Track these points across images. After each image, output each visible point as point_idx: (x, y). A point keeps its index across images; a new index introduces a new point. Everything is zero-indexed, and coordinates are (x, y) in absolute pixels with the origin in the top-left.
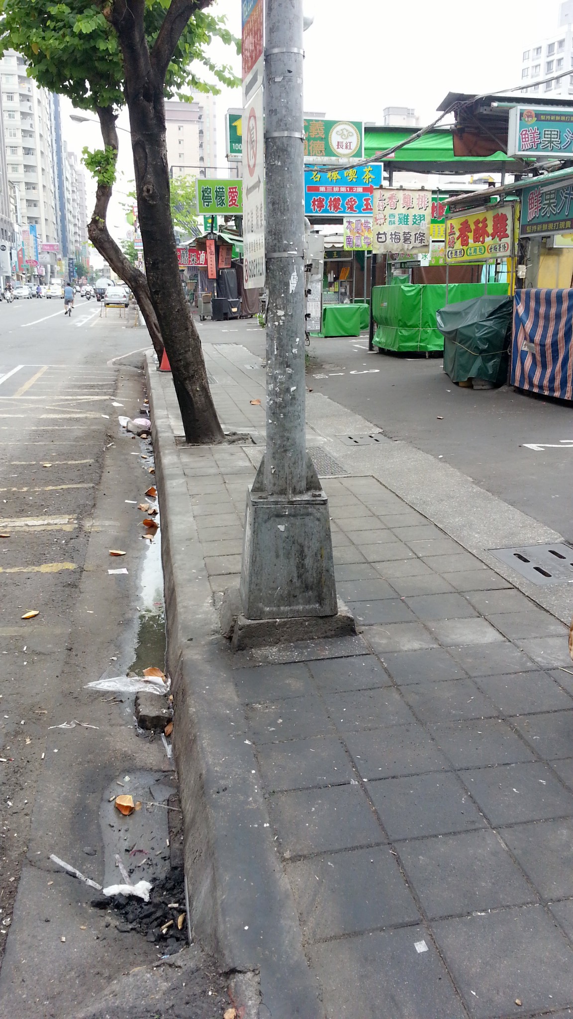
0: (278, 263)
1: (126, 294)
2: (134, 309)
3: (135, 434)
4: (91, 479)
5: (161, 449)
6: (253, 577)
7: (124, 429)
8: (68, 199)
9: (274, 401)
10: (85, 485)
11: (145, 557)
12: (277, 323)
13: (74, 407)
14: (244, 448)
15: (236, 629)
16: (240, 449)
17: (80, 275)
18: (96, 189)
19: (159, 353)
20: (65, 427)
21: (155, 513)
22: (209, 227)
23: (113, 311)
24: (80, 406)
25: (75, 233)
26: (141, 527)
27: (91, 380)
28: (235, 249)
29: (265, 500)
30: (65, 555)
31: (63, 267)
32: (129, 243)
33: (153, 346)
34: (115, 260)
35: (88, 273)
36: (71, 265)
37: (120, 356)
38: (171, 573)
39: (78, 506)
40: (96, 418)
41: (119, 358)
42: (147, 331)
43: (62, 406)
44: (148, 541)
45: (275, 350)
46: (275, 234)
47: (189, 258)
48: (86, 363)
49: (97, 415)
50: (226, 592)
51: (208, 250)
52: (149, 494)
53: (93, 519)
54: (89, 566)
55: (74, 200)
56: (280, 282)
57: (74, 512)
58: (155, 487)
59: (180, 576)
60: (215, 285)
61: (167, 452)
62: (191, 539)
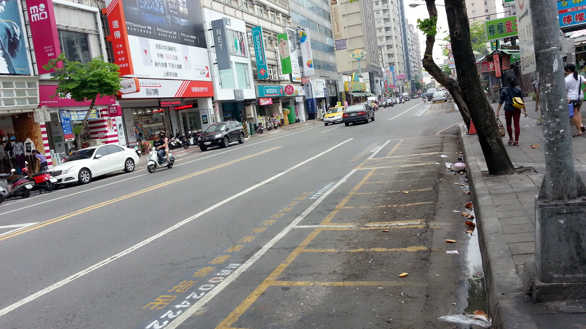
0: (544, 56)
1: (445, 94)
2: (450, 102)
3: (455, 172)
4: (432, 199)
5: (473, 179)
6: (543, 254)
7: (449, 170)
8: (410, 50)
9: (549, 140)
10: (429, 203)
11: (468, 244)
12: (546, 92)
13: (419, 160)
14: (529, 176)
15: (534, 288)
16: (526, 177)
17: (418, 89)
18: (426, 40)
19: (468, 124)
20: (415, 171)
21: (472, 218)
22: (494, 47)
23: (437, 106)
24: (423, 159)
25: (415, 67)
26: (464, 226)
27: (427, 144)
28: (512, 57)
29: (548, 204)
30: (420, 242)
31: (408, 86)
32: (445, 66)
33: (463, 121)
34: (438, 76)
35: (422, 87)
36: (413, 84)
37: (443, 129)
38: (487, 253)
39: (425, 215)
40: (432, 165)
41: (443, 130)
42: (459, 113)
43: (413, 160)
44: (469, 235)
45: (547, 108)
46: (540, 39)
47: (483, 67)
48: (424, 135)
49: (433, 163)
50: (525, 265)
51: (495, 61)
52: (468, 207)
53: (434, 221)
54: (435, 248)
55: (413, 49)
56: (546, 67)
57: (423, 218)
58: (471, 202)
59: (493, 255)
60: (501, 80)
61: (477, 181)
62: (497, 233)
